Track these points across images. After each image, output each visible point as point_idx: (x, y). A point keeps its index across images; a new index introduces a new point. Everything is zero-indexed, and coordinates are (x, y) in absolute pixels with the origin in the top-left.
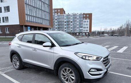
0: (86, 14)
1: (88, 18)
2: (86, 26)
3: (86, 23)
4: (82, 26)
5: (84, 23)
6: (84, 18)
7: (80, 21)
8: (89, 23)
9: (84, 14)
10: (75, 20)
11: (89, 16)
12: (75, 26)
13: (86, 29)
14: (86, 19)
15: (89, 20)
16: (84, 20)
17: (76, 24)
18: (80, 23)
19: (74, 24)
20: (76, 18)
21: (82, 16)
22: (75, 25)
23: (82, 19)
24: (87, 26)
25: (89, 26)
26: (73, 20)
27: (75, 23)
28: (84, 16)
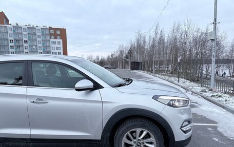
0: (55, 29)
1: (58, 37)
2: (57, 51)
3: (57, 45)
4: (48, 50)
5: (52, 45)
6: (52, 37)
7: (45, 41)
8: (61, 46)
9: (51, 28)
10: (34, 37)
11: (61, 34)
12: (35, 50)
14: (56, 38)
15: (61, 41)
16: (52, 40)
17: (36, 46)
18: (44, 44)
19: (33, 46)
20: (35, 34)
21: (48, 32)
22: (34, 47)
23: (48, 38)
24: (59, 51)
25: (61, 51)
26: (29, 37)
27: (35, 44)
28: (52, 32)
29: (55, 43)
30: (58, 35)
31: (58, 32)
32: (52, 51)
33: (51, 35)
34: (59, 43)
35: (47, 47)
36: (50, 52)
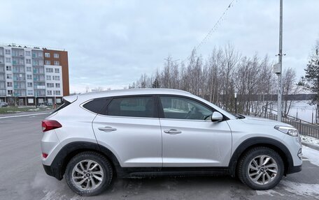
0: (52, 52)
1: (56, 63)
2: (55, 82)
3: (54, 74)
4: (41, 80)
5: (47, 74)
6: (48, 62)
7: (36, 68)
8: (60, 74)
9: (45, 51)
10: (21, 62)
11: (61, 58)
12: (22, 80)
13: (55, 89)
14: (52, 64)
15: (60, 68)
16: (46, 66)
17: (24, 74)
18: (34, 71)
19: (19, 74)
20: (23, 58)
21: (41, 55)
22: (21, 76)
23: (41, 63)
24: (57, 82)
25: (61, 82)
26: (14, 62)
27: (22, 71)
28: (47, 55)
29: (51, 70)
30: (56, 59)
31: (56, 56)
32: (47, 82)
33: (45, 59)
34: (57, 70)
35: (39, 75)
36: (44, 83)
